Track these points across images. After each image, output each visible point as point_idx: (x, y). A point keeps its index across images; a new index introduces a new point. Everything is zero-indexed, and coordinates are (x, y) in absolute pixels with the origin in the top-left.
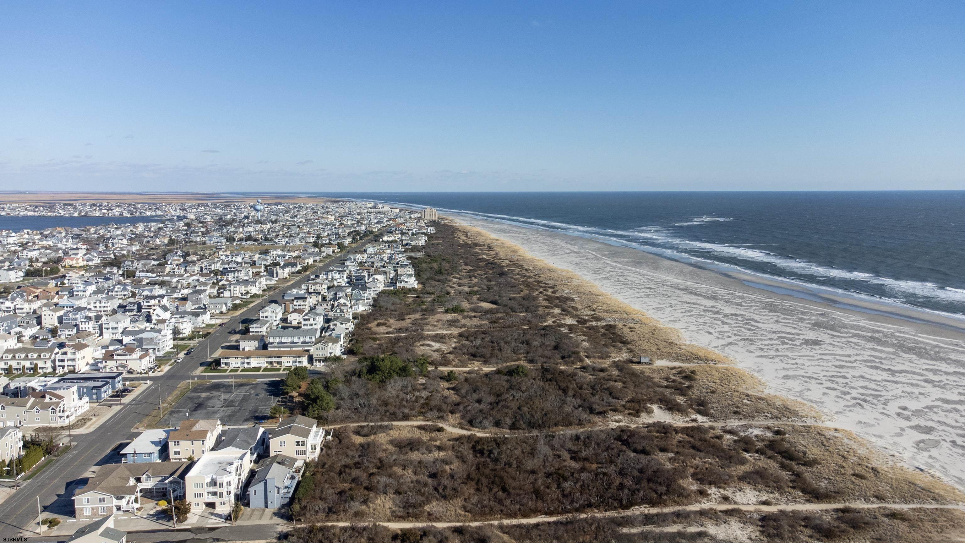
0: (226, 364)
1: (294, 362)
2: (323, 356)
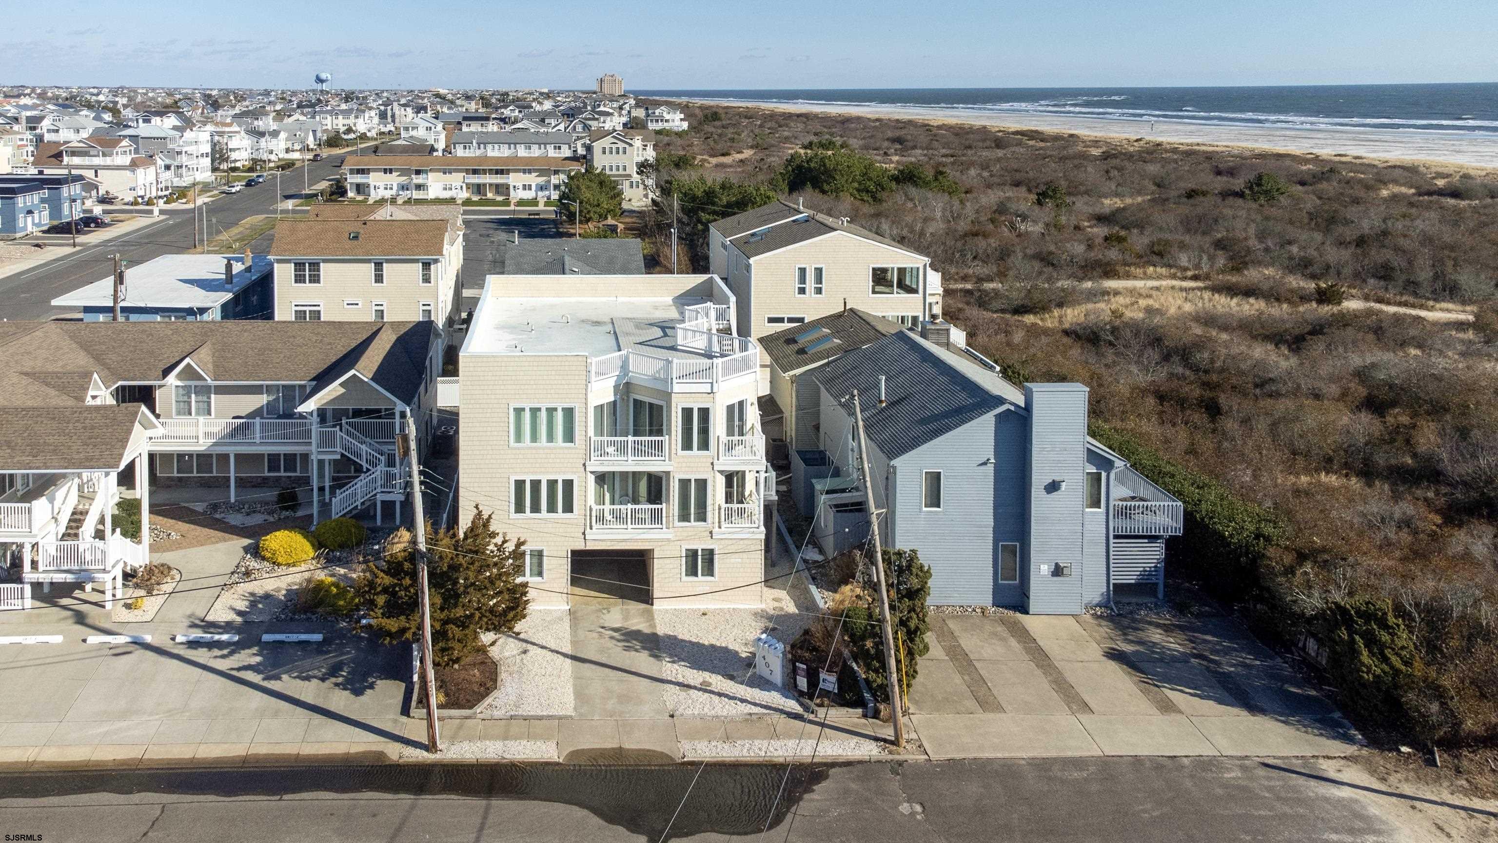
1: (541, 188)
2: (621, 172)
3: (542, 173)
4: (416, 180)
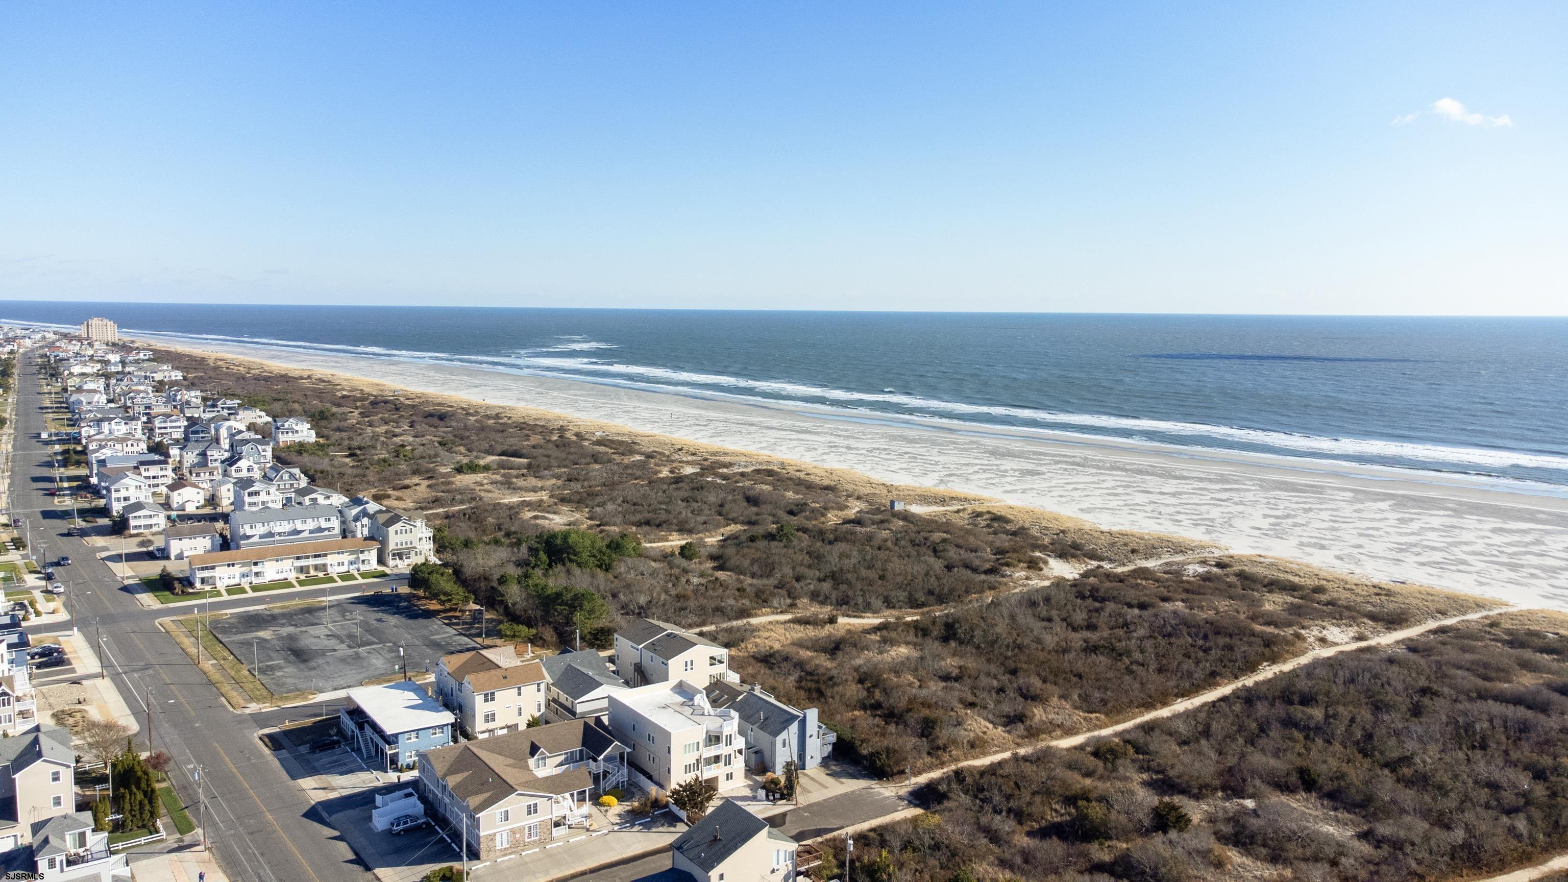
0: (203, 581)
1: (351, 563)
2: (409, 546)
3: (352, 553)
4: (255, 569)
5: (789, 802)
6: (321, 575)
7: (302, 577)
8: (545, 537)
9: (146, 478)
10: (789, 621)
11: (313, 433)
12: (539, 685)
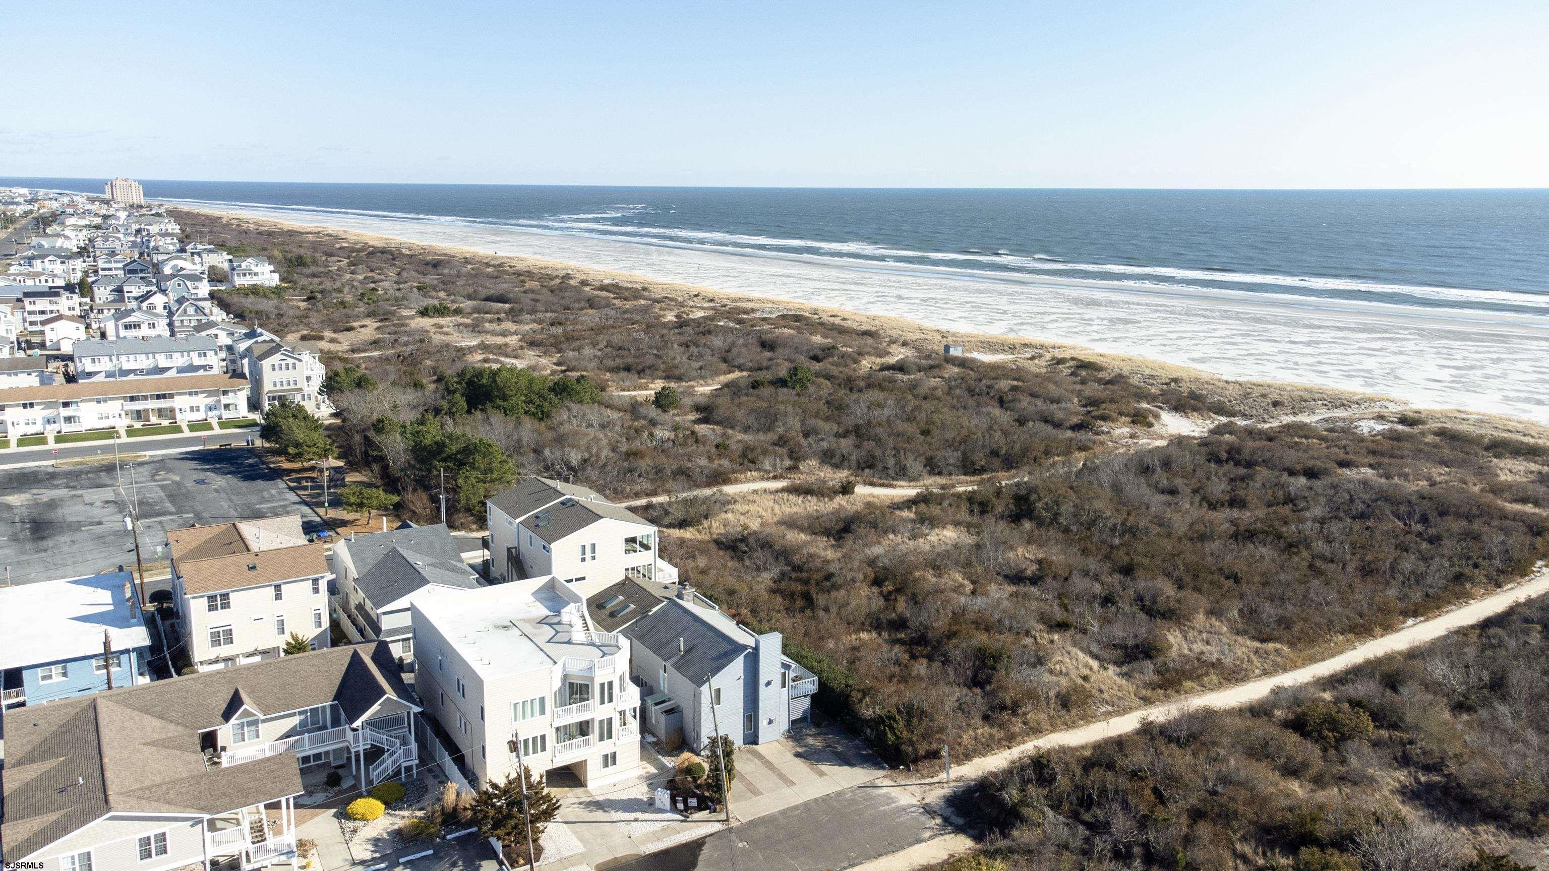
1: (209, 408)
2: (293, 387)
3: (210, 394)
4: (65, 412)
5: (714, 816)
6: (165, 423)
7: (138, 425)
8: (468, 376)
9: (30, 313)
10: (783, 490)
11: (276, 276)
12: (315, 581)
